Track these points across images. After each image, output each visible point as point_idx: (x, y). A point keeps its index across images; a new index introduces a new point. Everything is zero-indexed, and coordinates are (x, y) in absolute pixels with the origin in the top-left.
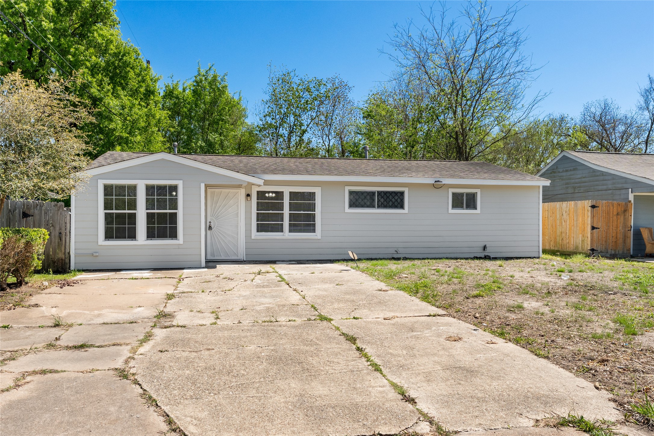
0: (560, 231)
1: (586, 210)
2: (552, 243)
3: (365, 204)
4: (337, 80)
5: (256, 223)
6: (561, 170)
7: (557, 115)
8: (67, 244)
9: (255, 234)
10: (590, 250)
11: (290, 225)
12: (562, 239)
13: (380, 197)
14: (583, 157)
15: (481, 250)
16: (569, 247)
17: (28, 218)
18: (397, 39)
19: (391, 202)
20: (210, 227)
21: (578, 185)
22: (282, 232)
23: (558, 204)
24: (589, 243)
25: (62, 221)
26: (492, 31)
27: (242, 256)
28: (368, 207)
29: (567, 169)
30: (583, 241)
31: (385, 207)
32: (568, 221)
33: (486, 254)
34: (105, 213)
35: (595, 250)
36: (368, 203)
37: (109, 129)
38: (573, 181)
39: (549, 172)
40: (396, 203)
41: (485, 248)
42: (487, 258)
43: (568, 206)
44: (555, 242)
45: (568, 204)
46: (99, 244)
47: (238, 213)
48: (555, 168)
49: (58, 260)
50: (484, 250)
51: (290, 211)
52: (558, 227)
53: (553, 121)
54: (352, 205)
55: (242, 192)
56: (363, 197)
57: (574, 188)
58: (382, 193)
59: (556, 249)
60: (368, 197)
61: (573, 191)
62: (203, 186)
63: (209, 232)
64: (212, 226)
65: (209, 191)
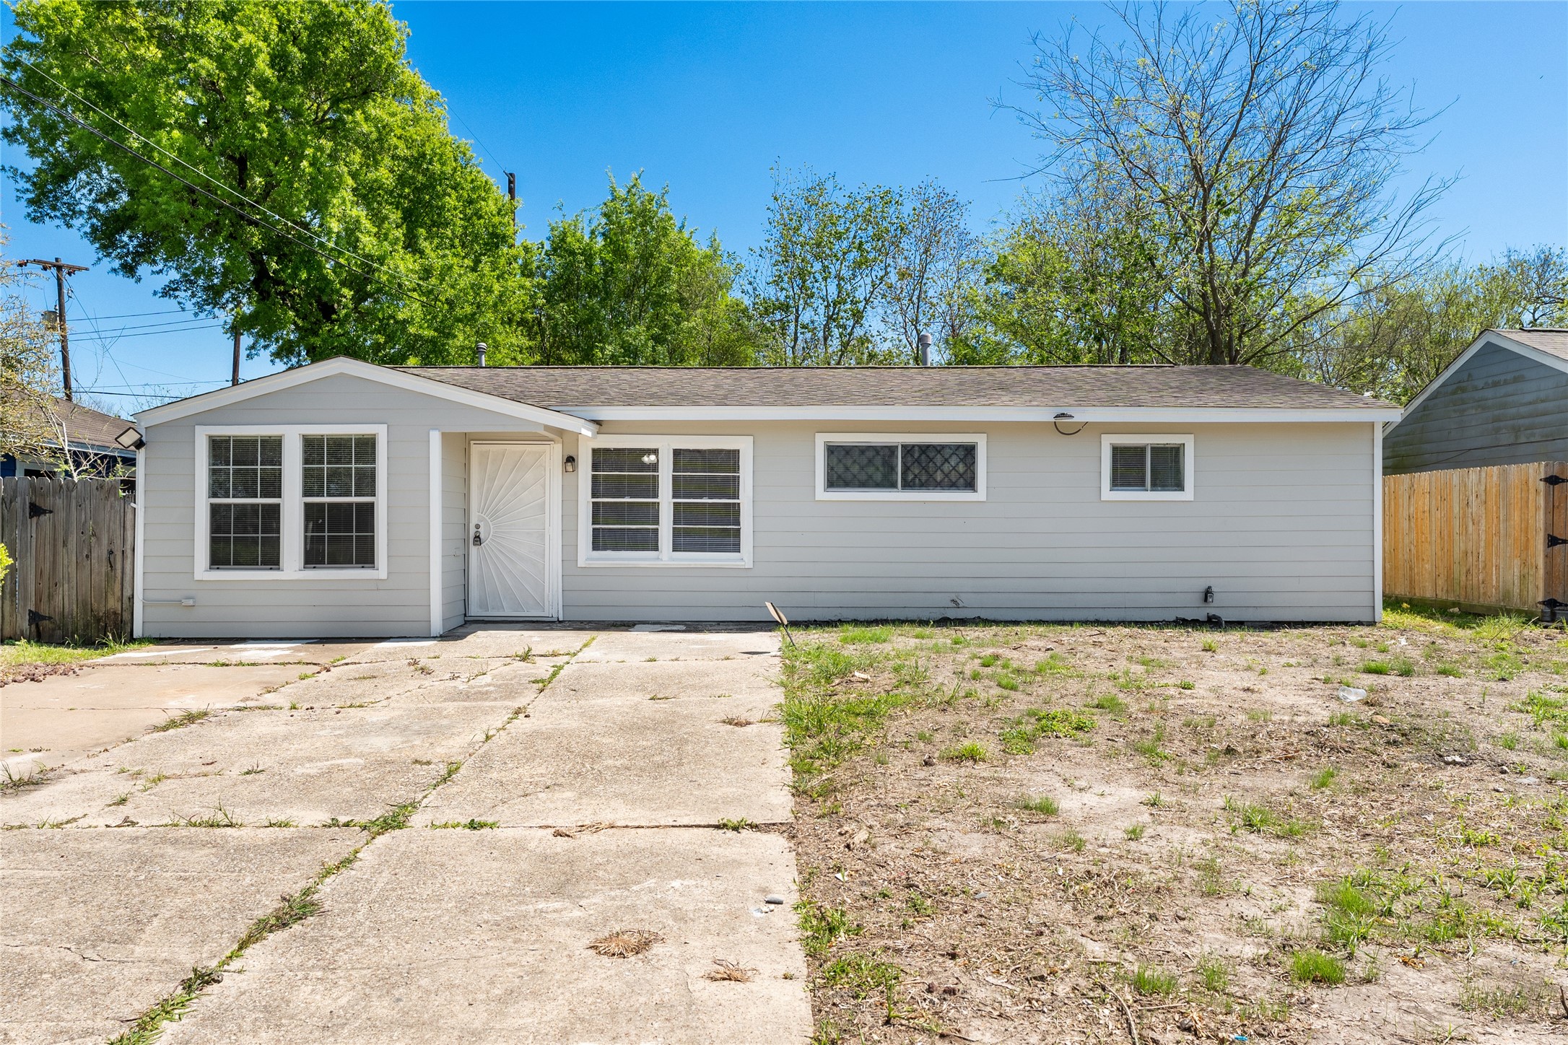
0: (1463, 548)
1: (1532, 490)
2: (1440, 582)
3: (870, 477)
4: (930, 190)
5: (591, 527)
6: (1480, 384)
7: (1528, 250)
8: (128, 578)
9: (585, 553)
10: (1543, 603)
11: (676, 533)
12: (1468, 572)
13: (909, 459)
14: (1542, 343)
15: (1196, 600)
16: (1485, 594)
17: (43, 518)
18: (1041, 72)
19: (939, 472)
20: (476, 537)
21: (1527, 421)
22: (656, 549)
23: (1455, 475)
24: (1541, 585)
25: (114, 523)
26: (1288, 31)
27: (553, 609)
28: (878, 485)
29: (1496, 379)
30: (1523, 577)
31: (924, 485)
32: (1483, 521)
33: (1212, 612)
34: (212, 505)
35: (1561, 604)
36: (878, 477)
37: (397, 322)
38: (1513, 411)
39: (1450, 389)
40: (953, 477)
41: (1207, 594)
42: (1213, 623)
43: (1483, 480)
44: (1450, 578)
45: (1483, 475)
46: (197, 577)
47: (544, 503)
48: (1466, 379)
49: (107, 614)
50: (1206, 600)
51: (674, 497)
52: (1457, 537)
53: (1519, 266)
54: (836, 480)
55: (555, 453)
56: (865, 461)
57: (1517, 430)
58: (916, 448)
59: (1452, 598)
60: (878, 461)
61: (1511, 440)
62: (435, 438)
63: (474, 550)
64: (482, 536)
65: (476, 449)
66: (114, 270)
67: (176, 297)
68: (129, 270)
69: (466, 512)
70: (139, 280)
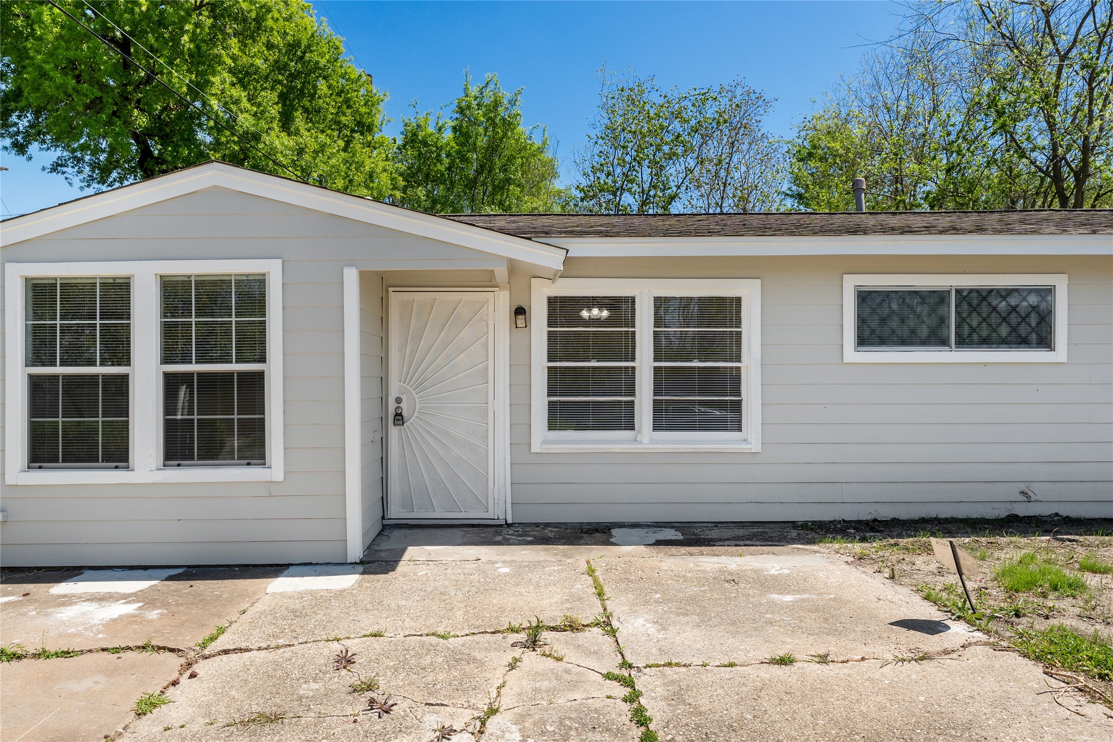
3: (913, 332)
5: (546, 400)
9: (541, 437)
11: (657, 406)
13: (965, 306)
19: (1004, 325)
20: (397, 414)
22: (633, 428)
27: (499, 508)
28: (925, 342)
31: (985, 341)
34: (30, 376)
36: (924, 331)
40: (1023, 330)
46: (11, 480)
47: (487, 368)
51: (656, 359)
54: (868, 336)
55: (498, 303)
56: (907, 310)
58: (974, 295)
60: (923, 310)
62: (351, 277)
63: (394, 431)
64: (405, 414)
65: (396, 299)
66: (6, 148)
67: (64, 173)
68: (20, 148)
69: (384, 382)
70: (30, 158)
